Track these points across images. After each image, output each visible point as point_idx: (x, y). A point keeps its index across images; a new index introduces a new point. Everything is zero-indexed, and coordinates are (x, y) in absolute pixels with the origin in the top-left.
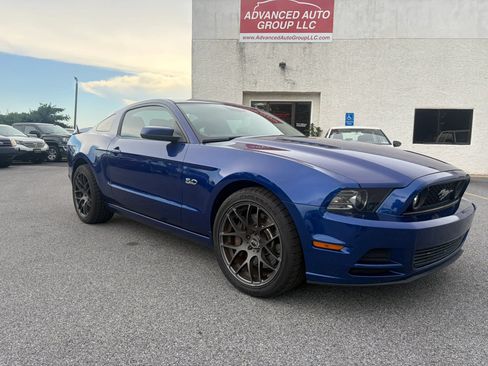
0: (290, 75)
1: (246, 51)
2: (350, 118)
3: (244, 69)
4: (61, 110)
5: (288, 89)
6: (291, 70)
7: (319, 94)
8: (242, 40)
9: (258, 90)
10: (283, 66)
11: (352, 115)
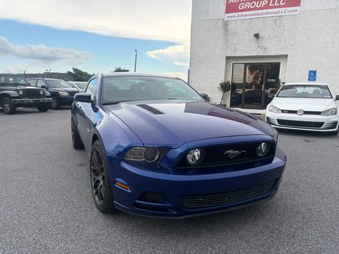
0: (263, 42)
1: (229, 27)
2: (313, 75)
3: (227, 41)
4: (127, 71)
5: (261, 54)
6: (264, 38)
7: (287, 56)
8: (226, 19)
9: (237, 55)
10: (257, 36)
11: (315, 72)
